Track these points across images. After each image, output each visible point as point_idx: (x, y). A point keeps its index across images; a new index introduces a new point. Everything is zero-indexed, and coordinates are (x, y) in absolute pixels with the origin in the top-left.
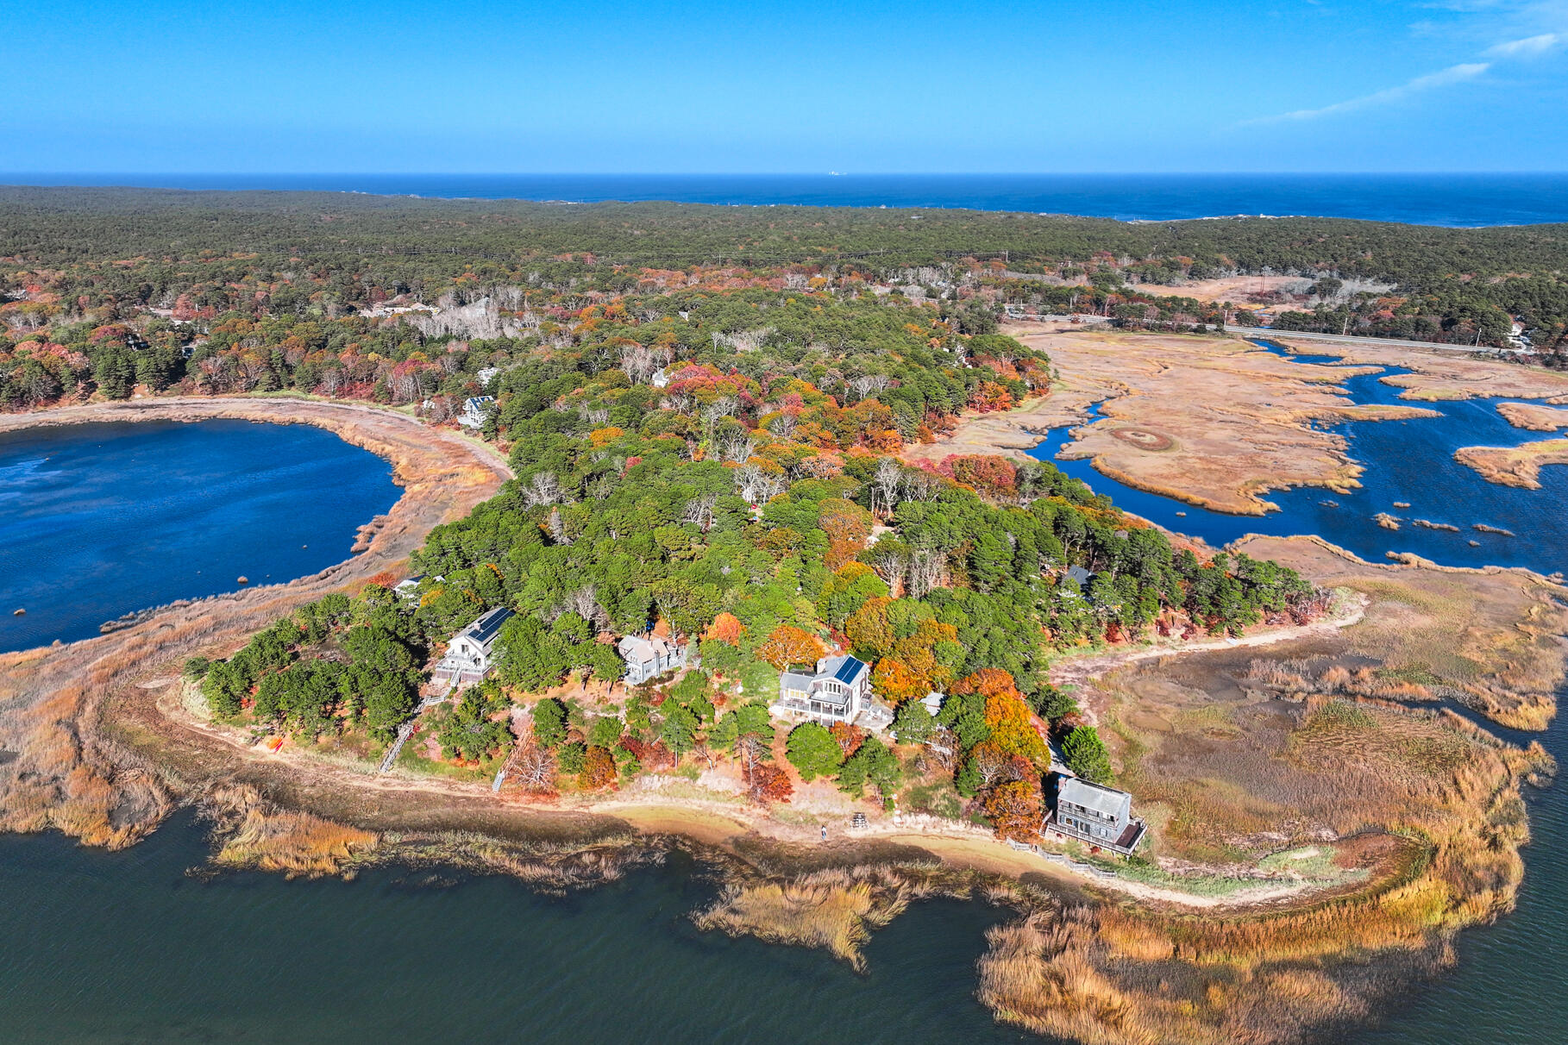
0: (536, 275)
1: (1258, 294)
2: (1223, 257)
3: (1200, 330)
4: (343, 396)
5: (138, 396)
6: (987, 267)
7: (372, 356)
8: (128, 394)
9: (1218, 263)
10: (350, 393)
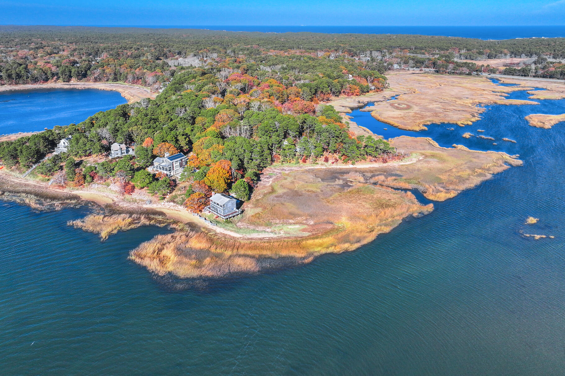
0: (230, 51)
1: (510, 64)
2: (506, 51)
4: (134, 83)
5: (72, 81)
6: (401, 52)
7: (145, 71)
8: (69, 81)
9: (501, 53)
10: (136, 83)
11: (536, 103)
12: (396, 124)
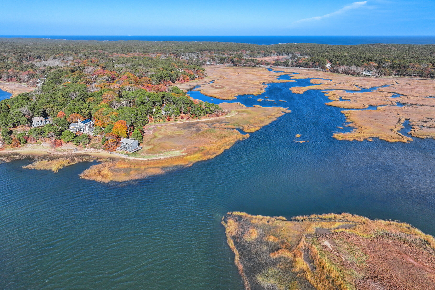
1: (277, 59)
2: (274, 51)
3: (255, 66)
4: (8, 81)
6: (209, 53)
7: (18, 71)
9: (271, 53)
10: (11, 80)
11: (294, 81)
12: (218, 97)
